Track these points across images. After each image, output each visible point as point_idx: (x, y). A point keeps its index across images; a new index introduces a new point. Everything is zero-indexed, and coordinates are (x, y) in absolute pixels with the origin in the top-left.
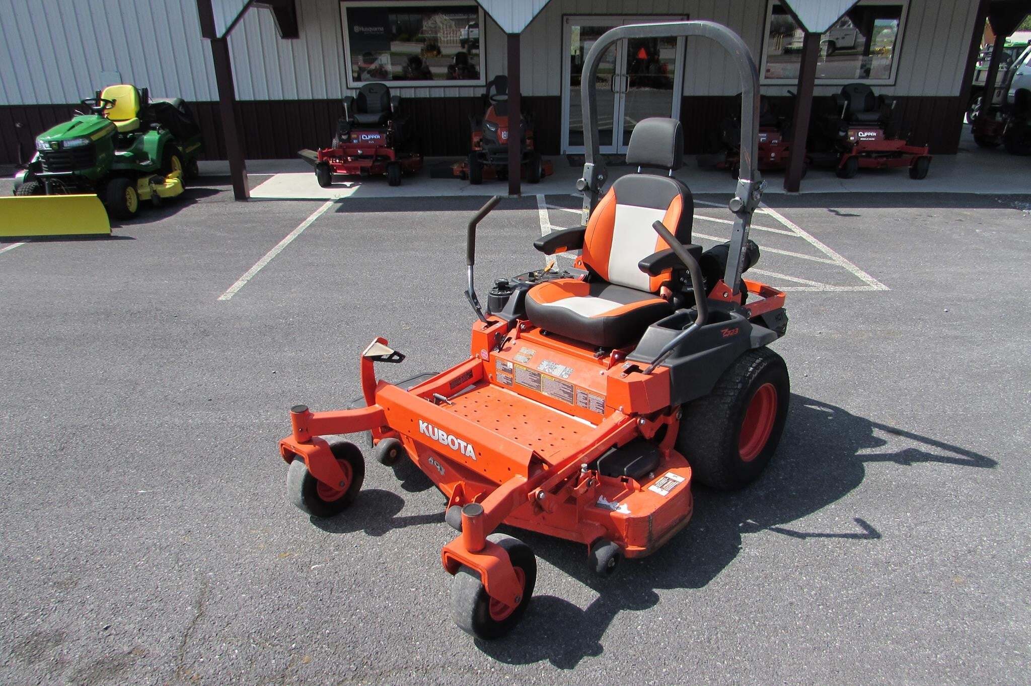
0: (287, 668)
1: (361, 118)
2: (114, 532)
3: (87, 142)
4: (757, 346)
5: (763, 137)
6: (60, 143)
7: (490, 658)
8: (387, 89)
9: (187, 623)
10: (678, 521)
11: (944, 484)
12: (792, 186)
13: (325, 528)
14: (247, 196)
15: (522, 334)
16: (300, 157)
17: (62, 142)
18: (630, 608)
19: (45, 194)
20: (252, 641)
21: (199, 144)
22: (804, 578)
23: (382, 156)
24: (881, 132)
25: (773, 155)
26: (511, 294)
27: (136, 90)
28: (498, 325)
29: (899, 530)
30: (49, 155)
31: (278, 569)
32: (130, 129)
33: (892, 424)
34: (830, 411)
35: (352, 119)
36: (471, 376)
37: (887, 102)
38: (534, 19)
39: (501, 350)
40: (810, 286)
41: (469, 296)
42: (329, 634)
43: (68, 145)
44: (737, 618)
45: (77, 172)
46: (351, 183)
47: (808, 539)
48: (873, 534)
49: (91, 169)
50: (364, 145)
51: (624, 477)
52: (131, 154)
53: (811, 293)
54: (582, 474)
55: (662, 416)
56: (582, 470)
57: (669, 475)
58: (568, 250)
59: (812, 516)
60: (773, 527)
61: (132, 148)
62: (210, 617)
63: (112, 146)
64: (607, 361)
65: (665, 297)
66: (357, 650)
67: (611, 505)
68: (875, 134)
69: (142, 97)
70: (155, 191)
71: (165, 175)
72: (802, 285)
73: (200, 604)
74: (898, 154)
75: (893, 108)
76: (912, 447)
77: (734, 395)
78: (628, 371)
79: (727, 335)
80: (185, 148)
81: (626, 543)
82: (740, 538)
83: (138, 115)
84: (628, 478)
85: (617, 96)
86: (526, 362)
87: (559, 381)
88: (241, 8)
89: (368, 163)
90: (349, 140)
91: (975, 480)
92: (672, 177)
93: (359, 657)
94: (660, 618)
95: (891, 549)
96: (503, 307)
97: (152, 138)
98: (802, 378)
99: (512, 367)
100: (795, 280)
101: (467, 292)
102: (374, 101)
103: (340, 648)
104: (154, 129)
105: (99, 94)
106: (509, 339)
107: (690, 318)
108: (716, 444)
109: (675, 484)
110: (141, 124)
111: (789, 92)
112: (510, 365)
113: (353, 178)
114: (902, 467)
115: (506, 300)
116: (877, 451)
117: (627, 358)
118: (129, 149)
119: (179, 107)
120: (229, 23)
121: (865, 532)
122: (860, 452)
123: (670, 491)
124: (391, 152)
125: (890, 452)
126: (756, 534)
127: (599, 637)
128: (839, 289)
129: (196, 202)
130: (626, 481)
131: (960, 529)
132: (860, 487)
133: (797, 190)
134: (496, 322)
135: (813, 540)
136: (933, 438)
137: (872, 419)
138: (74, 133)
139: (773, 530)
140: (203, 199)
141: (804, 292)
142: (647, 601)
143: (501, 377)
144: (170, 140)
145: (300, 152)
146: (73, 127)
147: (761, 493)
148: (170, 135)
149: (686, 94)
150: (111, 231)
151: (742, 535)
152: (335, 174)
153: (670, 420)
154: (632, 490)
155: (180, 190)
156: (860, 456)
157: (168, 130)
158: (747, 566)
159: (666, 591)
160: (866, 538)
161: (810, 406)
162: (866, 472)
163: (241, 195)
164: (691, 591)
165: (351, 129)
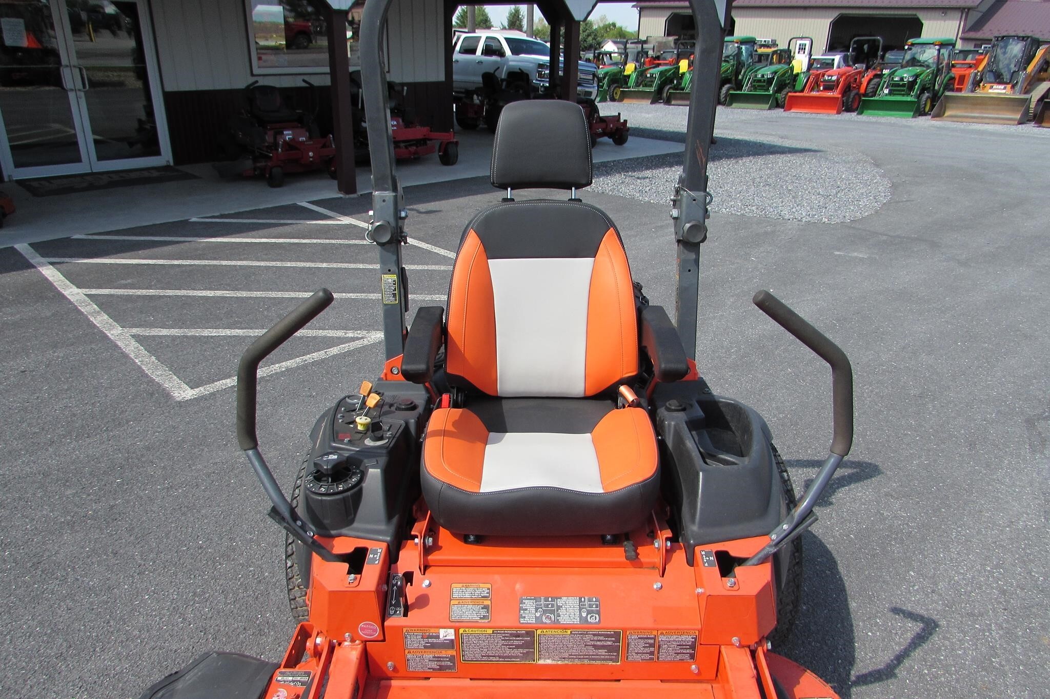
5: (289, 135)
12: (348, 187)
15: (430, 557)
24: (401, 121)
25: (311, 154)
26: (361, 480)
37: (397, 88)
39: (404, 609)
41: (283, 519)
47: (898, 674)
60: (853, 678)
68: (395, 123)
74: (423, 142)
75: (405, 94)
85: (72, 96)
86: (484, 617)
91: (891, 496)
95: (964, 635)
96: (356, 513)
99: (453, 637)
106: (409, 577)
111: (304, 81)
112: (447, 634)
115: (356, 498)
117: (688, 539)
121: (919, 625)
133: (354, 191)
135: (902, 671)
139: (857, 683)
143: (422, 661)
149: (168, 88)
160: (930, 634)
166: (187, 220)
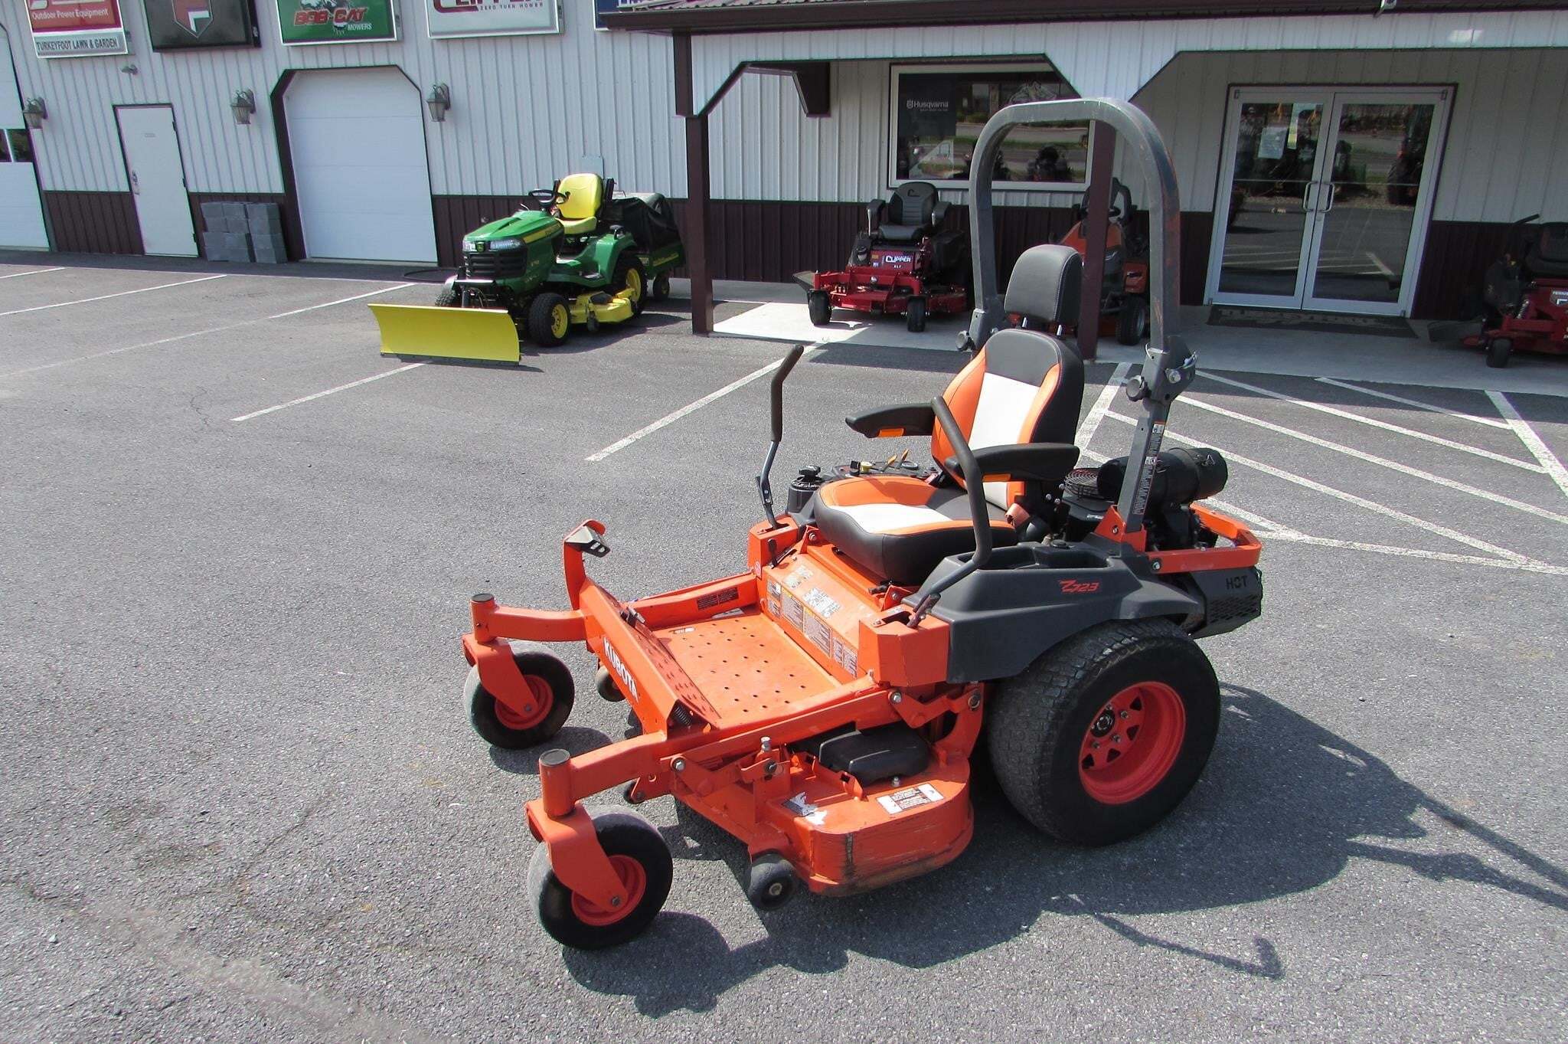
0: (341, 911)
1: (889, 232)
2: (282, 711)
3: (518, 244)
4: (1130, 617)
5: (1562, 297)
6: (487, 244)
7: (567, 971)
8: (936, 190)
9: (281, 833)
10: (916, 859)
11: (1482, 925)
13: (500, 762)
14: (708, 329)
15: (809, 548)
16: (795, 281)
17: (489, 242)
18: (795, 965)
19: (460, 306)
20: (328, 870)
21: (675, 256)
22: (1092, 1001)
23: (904, 287)
26: (816, 489)
27: (601, 181)
28: (784, 530)
29: (1324, 976)
30: (474, 258)
31: (414, 796)
32: (581, 231)
33: (1462, 806)
34: (1361, 763)
35: (876, 233)
36: (736, 597)
38: (1140, 91)
39: (776, 565)
40: (1502, 558)
41: (759, 484)
42: (412, 886)
43: (495, 246)
44: (937, 1025)
45: (499, 282)
46: (856, 323)
47: (1148, 949)
48: (1271, 968)
49: (518, 279)
50: (888, 270)
51: (846, 773)
52: (578, 262)
53: (1489, 569)
54: (762, 752)
55: (944, 697)
56: (763, 747)
57: (926, 788)
58: (906, 434)
59: (1185, 916)
60: (1106, 915)
61: (581, 255)
62: (308, 831)
63: (552, 250)
64: (882, 601)
65: (1010, 519)
66: (427, 914)
67: (805, 809)
69: (606, 188)
70: (592, 313)
71: (614, 294)
72: (1481, 553)
73: (308, 813)
76: (1471, 852)
77: (1066, 687)
78: (888, 620)
79: (1072, 590)
80: (653, 258)
81: (813, 869)
82: (1037, 914)
83: (596, 215)
84: (852, 778)
85: (1310, 217)
86: (794, 587)
87: (819, 619)
88: (726, 76)
89: (881, 296)
90: (868, 260)
91: (1551, 935)
92: (1059, 338)
93: (422, 923)
94: (825, 992)
95: (1283, 1002)
96: (803, 506)
97: (606, 243)
98: (1352, 703)
99: (781, 594)
100: (1478, 544)
101: (758, 478)
102: (913, 208)
103: (413, 905)
104: (612, 232)
105: (557, 184)
106: (795, 551)
107: (1035, 557)
108: (1030, 760)
109: (925, 801)
110: (598, 224)
112: (778, 589)
113: (861, 316)
114: (1416, 879)
115: (807, 496)
116: (1395, 844)
117: (904, 599)
118: (578, 257)
119: (654, 206)
120: (711, 95)
121: (1258, 963)
122: (1359, 839)
123: (904, 810)
124: (915, 282)
125: (1417, 851)
126: (1067, 918)
127: (721, 990)
128: (1552, 570)
129: (644, 331)
130: (846, 779)
131: (1447, 1004)
132: (1312, 892)
134: (786, 525)
135: (1156, 950)
136: (1528, 847)
137: (1429, 792)
138: (507, 231)
139: (1100, 918)
140: (654, 329)
141: (1479, 565)
142: (826, 963)
143: (772, 603)
144: (630, 248)
145: (795, 275)
146: (507, 224)
147: (1127, 860)
148: (632, 241)
149: (1438, 216)
150: (520, 359)
151: (1044, 913)
152: (836, 308)
153: (958, 706)
154: (851, 795)
155: (628, 314)
156: (1354, 844)
157: (630, 234)
158: (1014, 959)
159: (864, 958)
160: (1251, 972)
161: (1328, 749)
162: (1342, 871)
163: (702, 328)
164: (899, 968)
165: (872, 245)
166: (1313, 378)
